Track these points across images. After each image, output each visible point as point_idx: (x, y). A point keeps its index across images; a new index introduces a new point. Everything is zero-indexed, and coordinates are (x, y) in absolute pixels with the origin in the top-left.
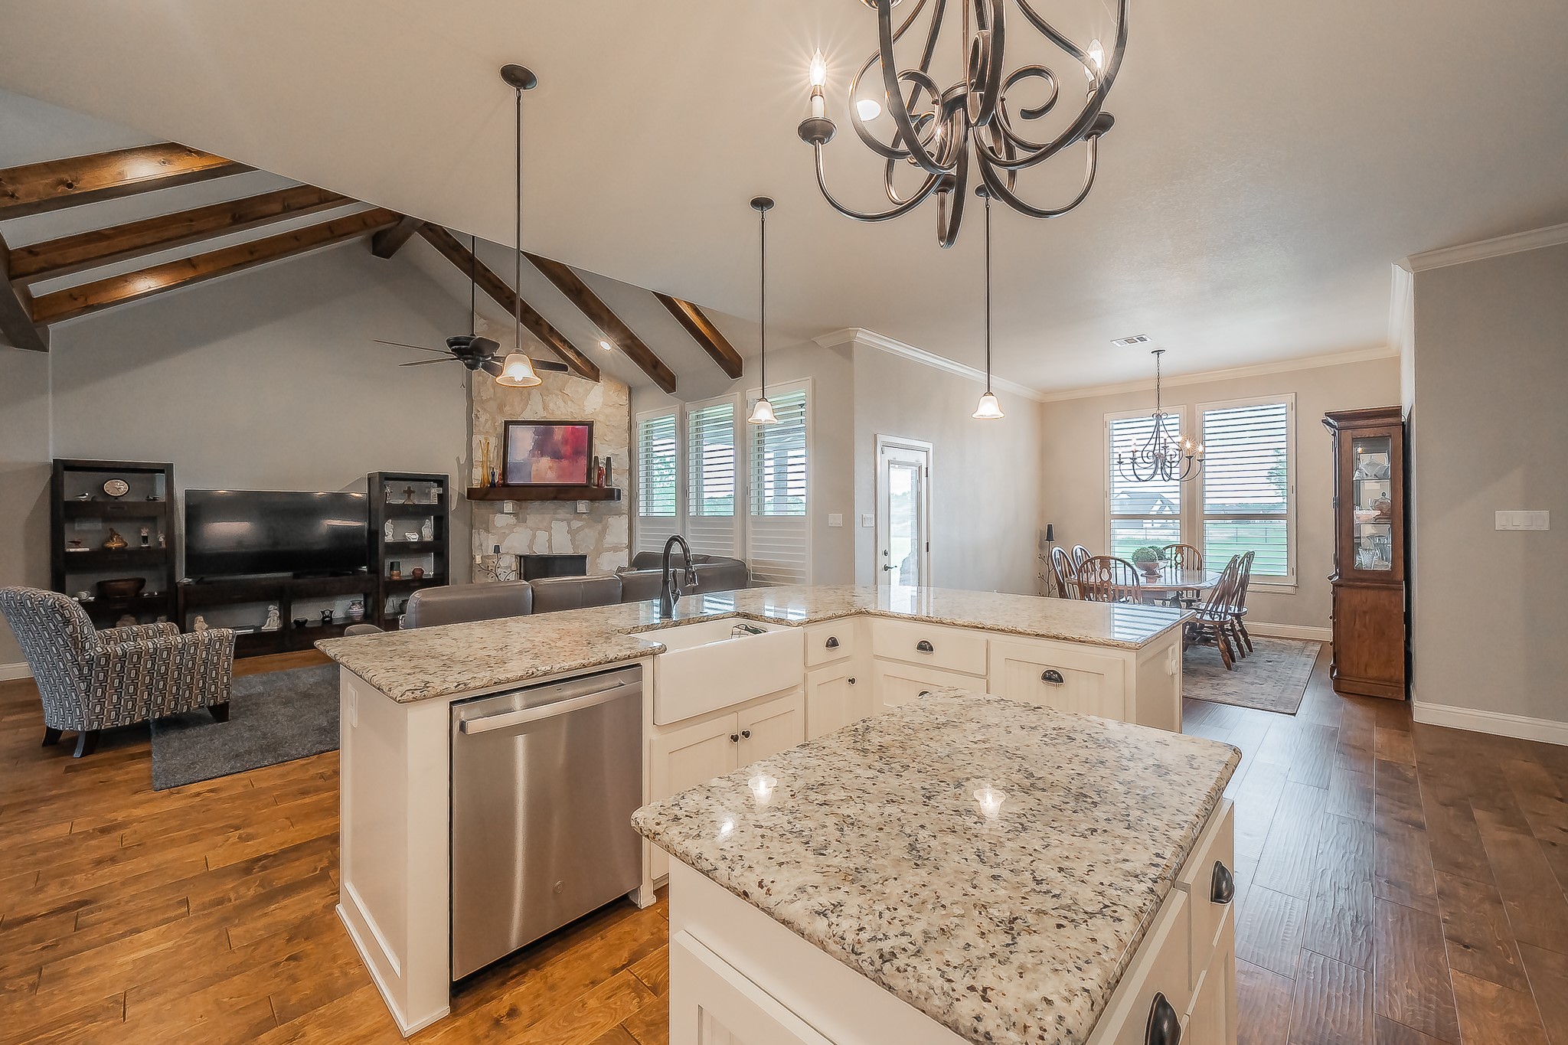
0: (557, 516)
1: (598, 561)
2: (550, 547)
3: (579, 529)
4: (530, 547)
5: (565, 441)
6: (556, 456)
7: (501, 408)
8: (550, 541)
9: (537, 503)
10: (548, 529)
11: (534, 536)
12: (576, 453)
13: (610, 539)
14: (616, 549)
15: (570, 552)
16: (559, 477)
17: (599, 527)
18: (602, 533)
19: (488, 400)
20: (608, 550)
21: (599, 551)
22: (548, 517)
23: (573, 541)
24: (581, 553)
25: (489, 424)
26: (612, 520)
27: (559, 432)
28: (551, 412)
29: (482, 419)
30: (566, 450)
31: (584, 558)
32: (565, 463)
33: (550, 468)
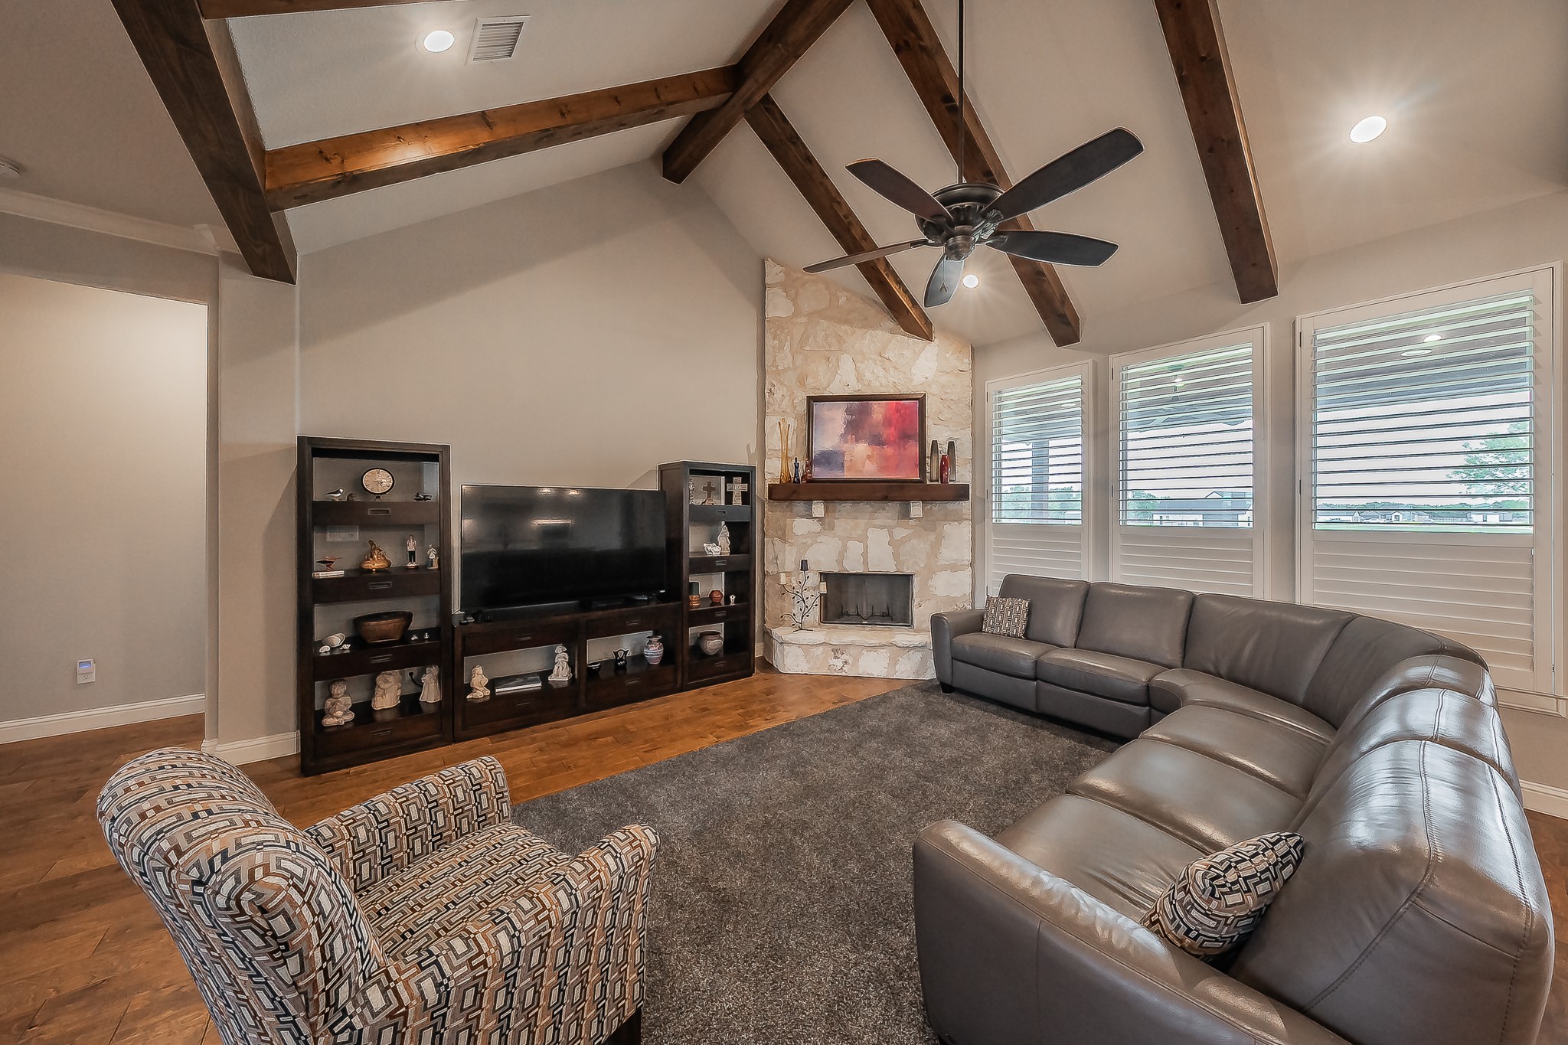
0: (877, 522)
1: (930, 583)
2: (866, 563)
3: (904, 541)
4: (840, 561)
5: (888, 422)
6: (877, 441)
7: (802, 381)
8: (865, 554)
9: (848, 505)
10: (863, 539)
11: (845, 549)
12: (904, 437)
13: (947, 554)
14: (954, 567)
15: (891, 568)
16: (882, 469)
17: (932, 537)
18: (936, 546)
19: (785, 370)
20: (944, 568)
21: (931, 571)
22: (862, 522)
23: (896, 556)
24: (907, 572)
25: (787, 403)
26: (949, 528)
27: (878, 410)
28: (866, 383)
29: (778, 396)
30: (887, 433)
31: (908, 578)
32: (889, 450)
33: (869, 457)
